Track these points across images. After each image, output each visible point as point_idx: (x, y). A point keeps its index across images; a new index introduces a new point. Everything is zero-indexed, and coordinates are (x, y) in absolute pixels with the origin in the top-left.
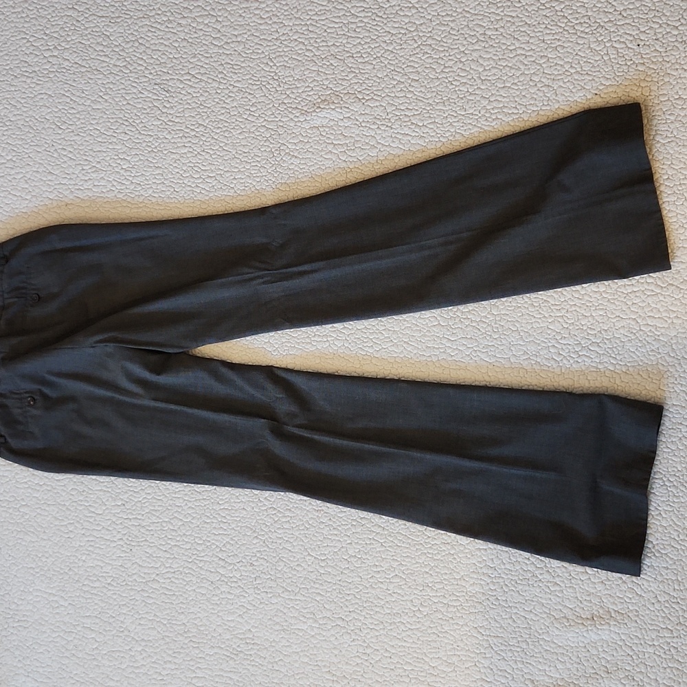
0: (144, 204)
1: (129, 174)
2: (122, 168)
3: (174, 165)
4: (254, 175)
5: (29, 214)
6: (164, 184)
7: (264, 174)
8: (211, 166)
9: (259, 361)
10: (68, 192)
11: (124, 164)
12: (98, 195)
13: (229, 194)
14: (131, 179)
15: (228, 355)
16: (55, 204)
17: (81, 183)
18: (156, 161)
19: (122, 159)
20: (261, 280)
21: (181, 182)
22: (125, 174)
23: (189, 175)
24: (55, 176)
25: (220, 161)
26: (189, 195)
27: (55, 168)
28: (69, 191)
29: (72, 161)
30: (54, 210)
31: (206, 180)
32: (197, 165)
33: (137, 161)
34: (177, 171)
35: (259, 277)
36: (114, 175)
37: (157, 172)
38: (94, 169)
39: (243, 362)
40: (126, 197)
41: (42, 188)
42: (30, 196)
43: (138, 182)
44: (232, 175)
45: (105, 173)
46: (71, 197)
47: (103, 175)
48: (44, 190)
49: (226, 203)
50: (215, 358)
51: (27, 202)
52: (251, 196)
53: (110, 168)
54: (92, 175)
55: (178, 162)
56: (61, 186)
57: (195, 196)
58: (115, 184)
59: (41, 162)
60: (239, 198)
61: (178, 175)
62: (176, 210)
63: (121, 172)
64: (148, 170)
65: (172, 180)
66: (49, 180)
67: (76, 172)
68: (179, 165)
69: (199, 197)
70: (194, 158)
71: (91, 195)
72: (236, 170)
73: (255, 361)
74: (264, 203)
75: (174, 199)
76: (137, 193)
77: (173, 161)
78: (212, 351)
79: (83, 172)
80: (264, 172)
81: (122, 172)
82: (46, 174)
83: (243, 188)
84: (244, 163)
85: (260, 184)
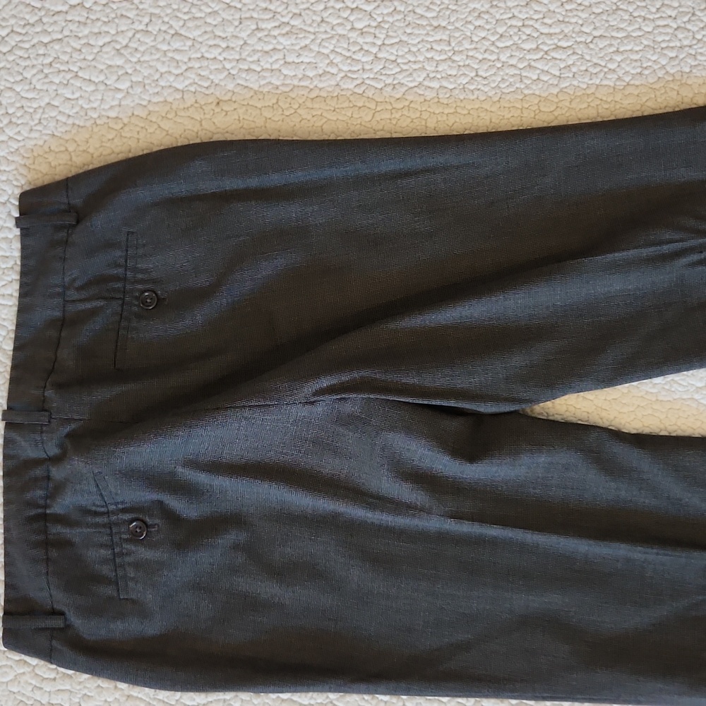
0: (407, 103)
1: (370, 39)
2: (353, 29)
3: (477, 23)
4: (664, 45)
5: (126, 121)
6: (454, 61)
7: (686, 42)
8: (563, 26)
9: (684, 427)
10: (222, 76)
11: (360, 19)
12: (296, 82)
13: (605, 82)
14: (374, 50)
15: (612, 417)
16: (190, 100)
17: (255, 58)
18: (434, 14)
19: (352, 10)
20: (695, 257)
21: (494, 57)
22: (360, 40)
23: (511, 43)
24: (189, 43)
25: (584, 15)
26: (511, 84)
27: (190, 24)
28: (226, 73)
29: (233, 11)
30: (188, 114)
31: (554, 54)
32: (531, 23)
33: (388, 14)
34: (483, 34)
35: (692, 250)
36: (334, 41)
37: (438, 38)
38: (287, 29)
39: (647, 431)
40: (363, 88)
41: (159, 66)
42: (128, 84)
43: (393, 58)
44: (611, 45)
45: (313, 37)
46: (231, 86)
47: (307, 42)
48: (163, 69)
49: (599, 102)
50: (580, 422)
51: (120, 96)
52: (657, 86)
53: (324, 27)
54: (281, 40)
55: (486, 16)
56: (205, 63)
57: (527, 87)
58: (338, 59)
59: (157, 11)
60: (630, 90)
61: (487, 43)
62: (482, 115)
63: (351, 35)
64: (416, 32)
65: (471, 53)
66: (176, 50)
67: (244, 35)
68: (487, 22)
69: (536, 89)
70: (524, 10)
71: (278, 83)
72: (620, 35)
73: (675, 428)
74: (686, 100)
75: (476, 93)
76: (389, 81)
77: (476, 14)
78: (571, 409)
79: (260, 35)
80: (686, 38)
81: (353, 35)
82: (168, 37)
83: (639, 70)
84: (638, 19)
85: (676, 62)
